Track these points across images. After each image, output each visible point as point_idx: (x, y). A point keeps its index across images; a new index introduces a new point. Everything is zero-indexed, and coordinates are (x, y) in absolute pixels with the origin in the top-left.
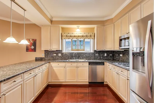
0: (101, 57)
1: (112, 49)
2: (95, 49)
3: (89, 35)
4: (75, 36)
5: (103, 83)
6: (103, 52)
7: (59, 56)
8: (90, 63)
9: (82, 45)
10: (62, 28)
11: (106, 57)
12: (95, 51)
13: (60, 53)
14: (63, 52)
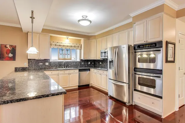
0: (86, 65)
2: (82, 58)
3: (77, 46)
4: (64, 46)
6: (88, 61)
7: (46, 66)
8: (80, 70)
9: (69, 54)
10: (51, 36)
11: (90, 65)
12: (82, 60)
13: (47, 62)
14: (50, 61)
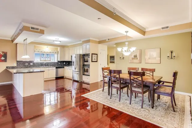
0: (62, 65)
1: (68, 60)
2: (59, 60)
3: (55, 52)
4: (45, 52)
5: (63, 77)
6: (64, 62)
8: (57, 68)
9: (49, 58)
10: (35, 46)
11: (65, 64)
13: (31, 63)
14: (34, 62)
